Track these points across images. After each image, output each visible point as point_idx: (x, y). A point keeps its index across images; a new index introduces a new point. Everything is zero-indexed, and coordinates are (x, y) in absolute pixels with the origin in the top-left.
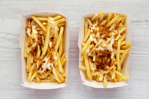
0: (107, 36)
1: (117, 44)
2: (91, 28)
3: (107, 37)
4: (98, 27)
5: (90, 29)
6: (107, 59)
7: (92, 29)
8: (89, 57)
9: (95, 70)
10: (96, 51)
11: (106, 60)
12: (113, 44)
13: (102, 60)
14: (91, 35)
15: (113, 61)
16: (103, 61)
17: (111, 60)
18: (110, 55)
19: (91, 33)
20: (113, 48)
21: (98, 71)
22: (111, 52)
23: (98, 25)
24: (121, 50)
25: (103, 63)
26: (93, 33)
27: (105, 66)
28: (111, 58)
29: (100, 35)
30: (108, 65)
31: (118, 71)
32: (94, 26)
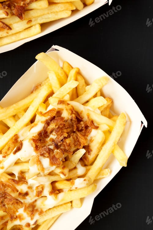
0: (14, 180)
1: (7, 147)
2: (32, 222)
3: (17, 179)
4: (17, 214)
5: (36, 221)
6: (54, 133)
7: (32, 219)
8: (85, 165)
9: (97, 128)
10: (64, 168)
11: (56, 131)
12: (15, 153)
13: (65, 138)
14: (44, 210)
15: (44, 119)
16: (66, 135)
17: (48, 123)
18: (40, 134)
19: (41, 213)
20: (22, 144)
21: (92, 122)
22: (34, 140)
23: (13, 218)
24: (9, 125)
25: (69, 130)
26: (37, 210)
27: (69, 121)
28: (44, 127)
29: (27, 194)
30: (62, 119)
31: (51, 87)
32: (23, 223)
